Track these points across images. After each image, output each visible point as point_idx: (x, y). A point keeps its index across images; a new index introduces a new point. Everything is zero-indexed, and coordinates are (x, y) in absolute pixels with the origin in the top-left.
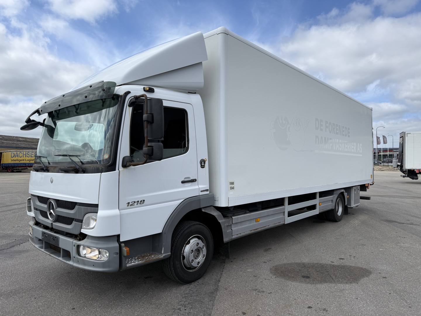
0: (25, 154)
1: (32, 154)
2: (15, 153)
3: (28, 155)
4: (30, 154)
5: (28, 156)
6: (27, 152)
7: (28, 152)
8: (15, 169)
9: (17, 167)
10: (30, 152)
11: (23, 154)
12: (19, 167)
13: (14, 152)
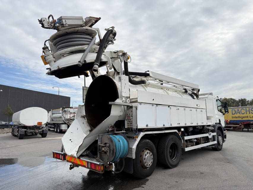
11: (245, 111)
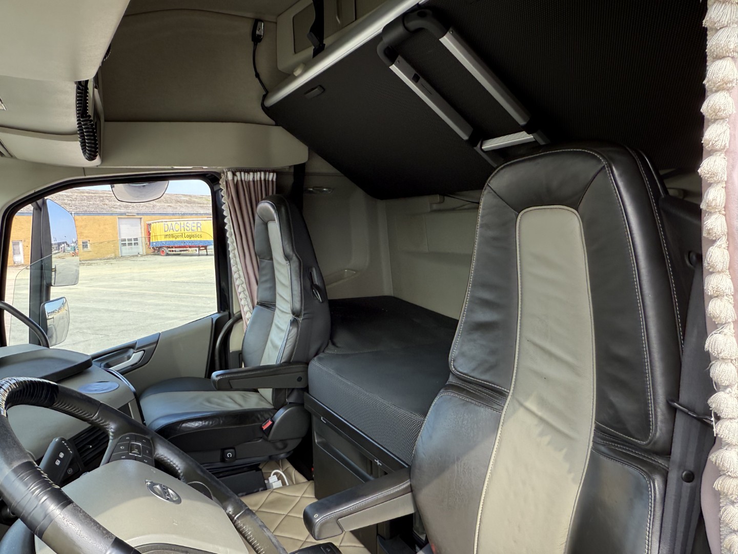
0: (182, 225)
1: (193, 225)
2: (169, 224)
3: (188, 226)
4: (190, 226)
5: (188, 229)
6: (185, 222)
7: (188, 223)
8: (170, 251)
9: (172, 247)
10: (190, 222)
12: (175, 247)
13: (167, 223)
